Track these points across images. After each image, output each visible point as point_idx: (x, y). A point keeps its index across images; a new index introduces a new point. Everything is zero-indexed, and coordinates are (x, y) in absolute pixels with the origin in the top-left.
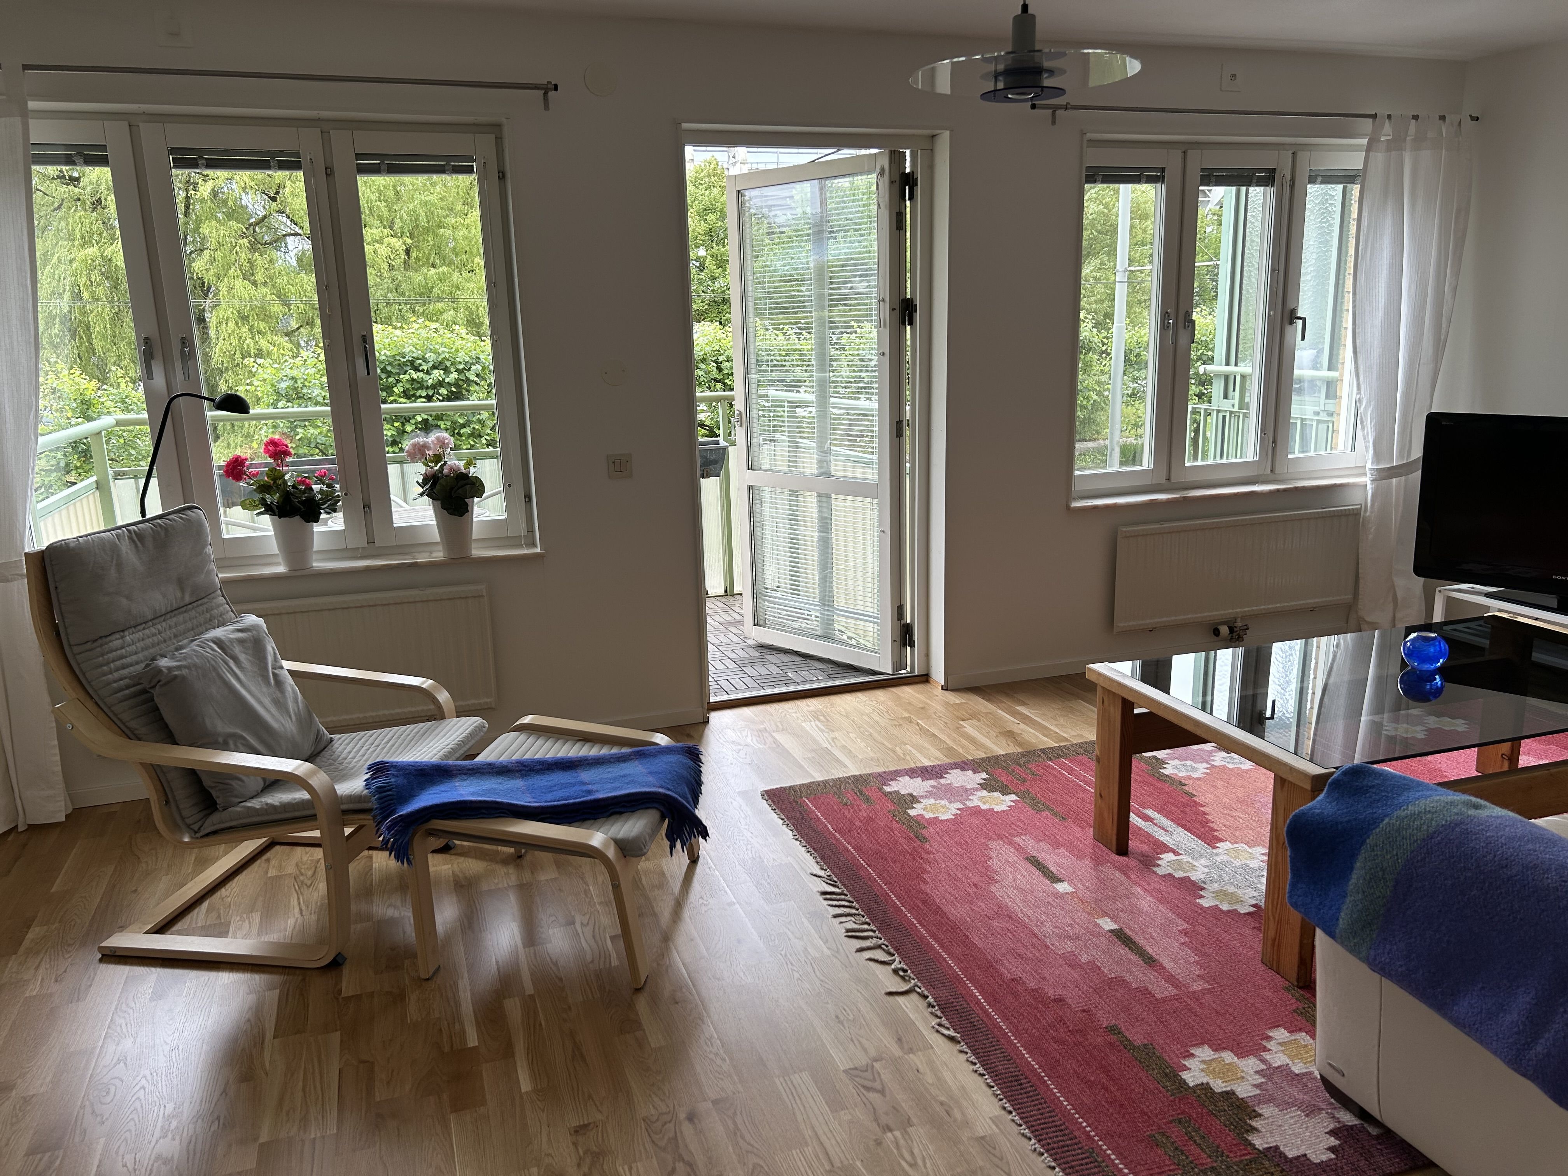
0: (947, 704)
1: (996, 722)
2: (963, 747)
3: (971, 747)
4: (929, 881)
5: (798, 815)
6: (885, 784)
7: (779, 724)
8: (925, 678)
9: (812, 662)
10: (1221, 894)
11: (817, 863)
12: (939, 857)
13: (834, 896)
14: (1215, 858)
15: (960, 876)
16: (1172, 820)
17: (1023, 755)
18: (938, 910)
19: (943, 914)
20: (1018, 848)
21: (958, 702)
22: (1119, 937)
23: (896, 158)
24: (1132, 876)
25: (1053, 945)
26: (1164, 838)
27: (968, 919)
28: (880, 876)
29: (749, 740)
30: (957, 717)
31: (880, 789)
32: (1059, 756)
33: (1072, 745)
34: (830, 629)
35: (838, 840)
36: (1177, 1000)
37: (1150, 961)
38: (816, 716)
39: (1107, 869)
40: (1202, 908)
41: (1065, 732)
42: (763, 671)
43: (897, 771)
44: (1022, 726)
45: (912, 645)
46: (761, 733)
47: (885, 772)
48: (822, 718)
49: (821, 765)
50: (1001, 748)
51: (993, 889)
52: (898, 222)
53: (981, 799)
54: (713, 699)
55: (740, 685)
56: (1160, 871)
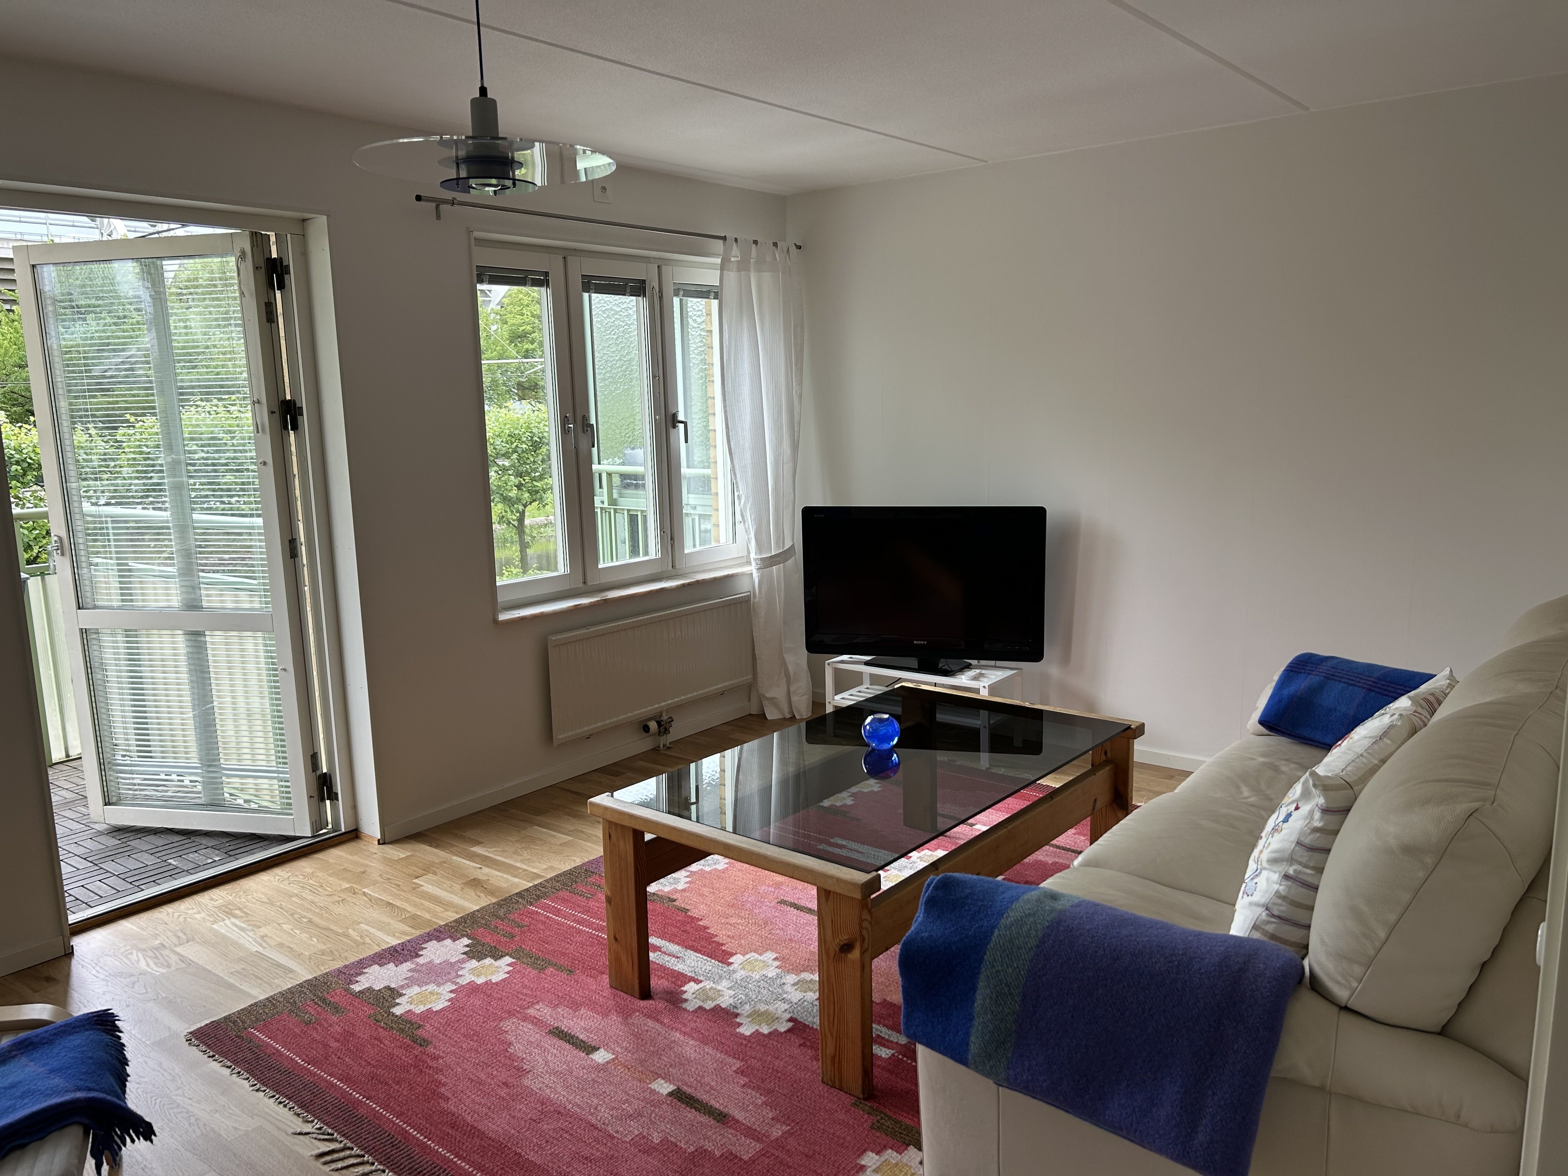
0: (388, 861)
1: (455, 873)
2: (428, 911)
3: (438, 909)
4: (450, 1095)
5: (249, 1056)
6: (351, 982)
7: (180, 934)
8: (354, 834)
9: (198, 839)
10: (756, 1015)
11: (298, 1115)
12: (449, 1059)
13: (336, 1156)
14: (734, 976)
15: (483, 1076)
16: (679, 944)
17: (499, 905)
18: (474, 1132)
19: (481, 1135)
20: (536, 1022)
21: (402, 856)
22: (680, 1100)
23: (259, 241)
24: (665, 1021)
25: (617, 1132)
26: (679, 967)
27: (513, 1131)
28: (386, 1107)
29: (143, 964)
30: (408, 875)
31: (348, 991)
32: (539, 897)
33: (547, 881)
34: (219, 794)
35: (315, 1074)
36: (764, 1155)
37: (722, 1118)
38: (228, 911)
39: (637, 1019)
40: (745, 1037)
41: (534, 867)
42: (132, 864)
43: (360, 962)
44: (486, 870)
45: (333, 797)
46: (156, 952)
47: (346, 967)
48: (237, 912)
49: (257, 977)
50: (472, 903)
51: (526, 1082)
52: (268, 314)
53: (472, 971)
54: (72, 919)
55: (103, 890)
56: (690, 1006)
